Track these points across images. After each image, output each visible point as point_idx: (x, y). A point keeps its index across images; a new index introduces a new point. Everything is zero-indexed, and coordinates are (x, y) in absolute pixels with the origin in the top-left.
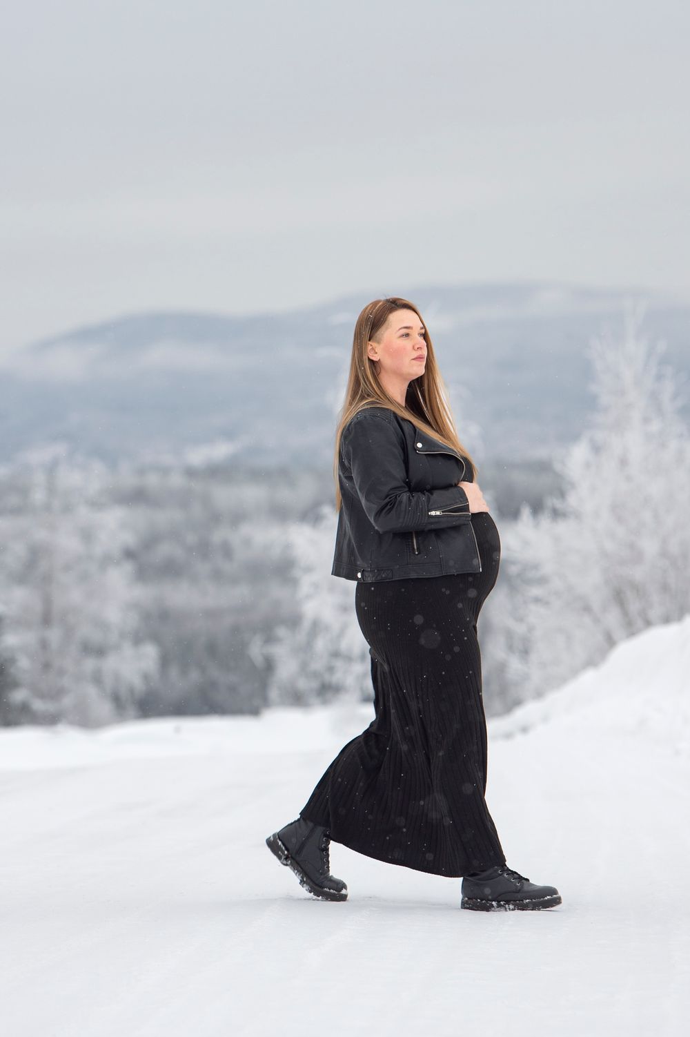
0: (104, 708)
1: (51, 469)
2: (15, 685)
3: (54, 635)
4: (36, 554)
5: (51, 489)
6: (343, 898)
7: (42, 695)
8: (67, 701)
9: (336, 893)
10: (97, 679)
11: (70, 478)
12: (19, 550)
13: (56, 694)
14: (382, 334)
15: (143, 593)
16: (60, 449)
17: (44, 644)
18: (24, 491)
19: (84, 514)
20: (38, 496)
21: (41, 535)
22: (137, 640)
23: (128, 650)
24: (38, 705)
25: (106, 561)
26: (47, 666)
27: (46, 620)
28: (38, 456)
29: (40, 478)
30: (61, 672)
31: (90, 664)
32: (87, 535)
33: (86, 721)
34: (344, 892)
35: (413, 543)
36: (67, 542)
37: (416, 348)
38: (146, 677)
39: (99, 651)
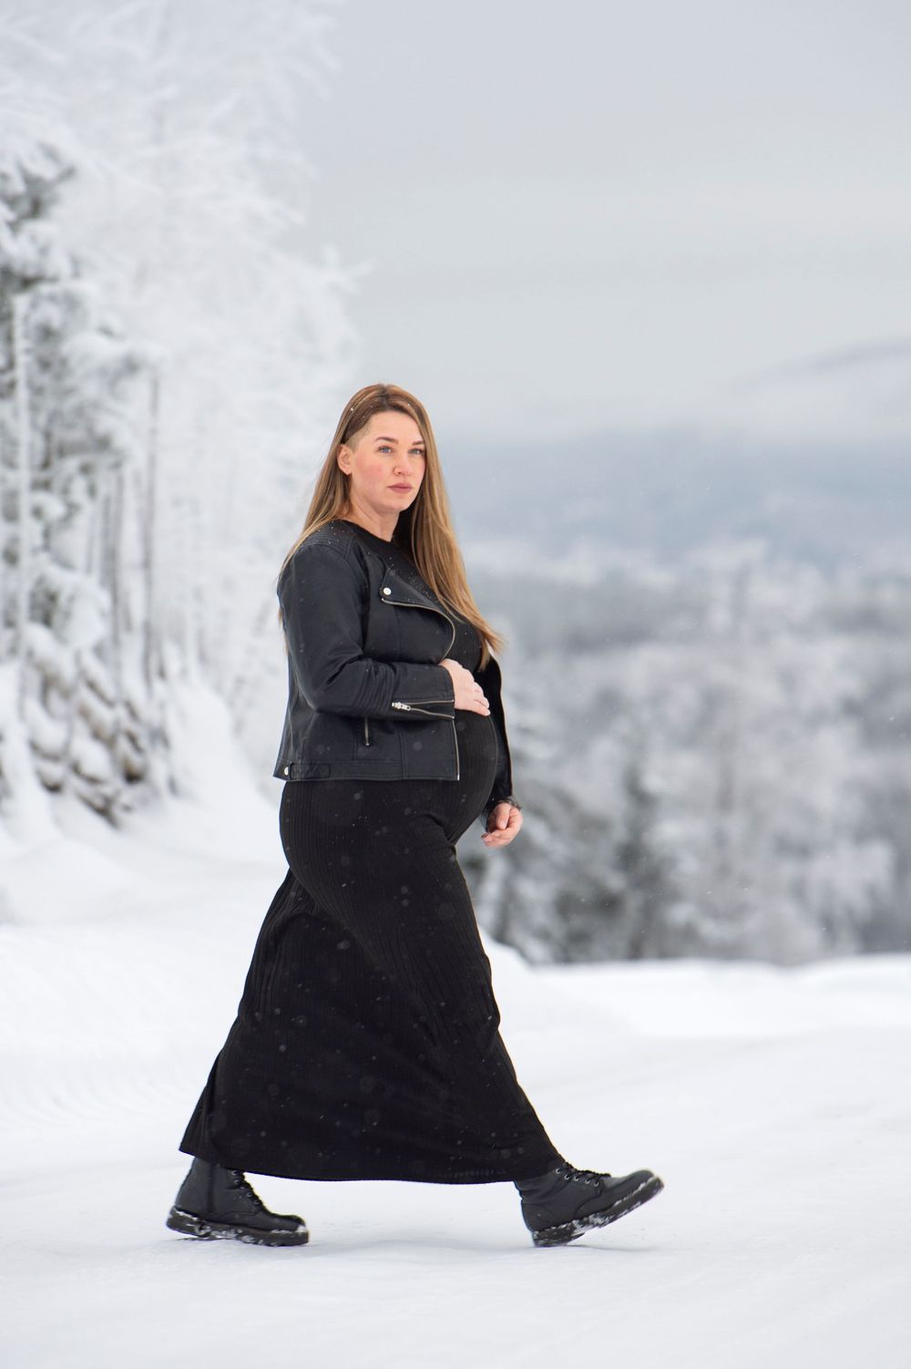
0: (809, 936)
1: (740, 579)
2: (675, 896)
3: (736, 826)
4: (714, 701)
5: (739, 608)
6: (302, 1240)
7: (715, 914)
8: (752, 924)
9: (291, 1233)
10: (798, 891)
11: (767, 593)
12: (686, 698)
13: (736, 913)
14: (358, 441)
15: (871, 767)
16: (753, 550)
17: (720, 840)
18: (699, 611)
19: (787, 647)
20: (720, 618)
21: (720, 674)
22: (861, 836)
23: (846, 851)
24: (711, 929)
25: (816, 720)
26: (724, 871)
27: (725, 801)
28: (721, 558)
29: (722, 591)
30: (745, 881)
31: (788, 870)
32: (789, 679)
33: (782, 957)
34: (301, 1230)
35: (364, 730)
36: (761, 690)
37: (397, 470)
38: (872, 892)
39: (804, 851)
